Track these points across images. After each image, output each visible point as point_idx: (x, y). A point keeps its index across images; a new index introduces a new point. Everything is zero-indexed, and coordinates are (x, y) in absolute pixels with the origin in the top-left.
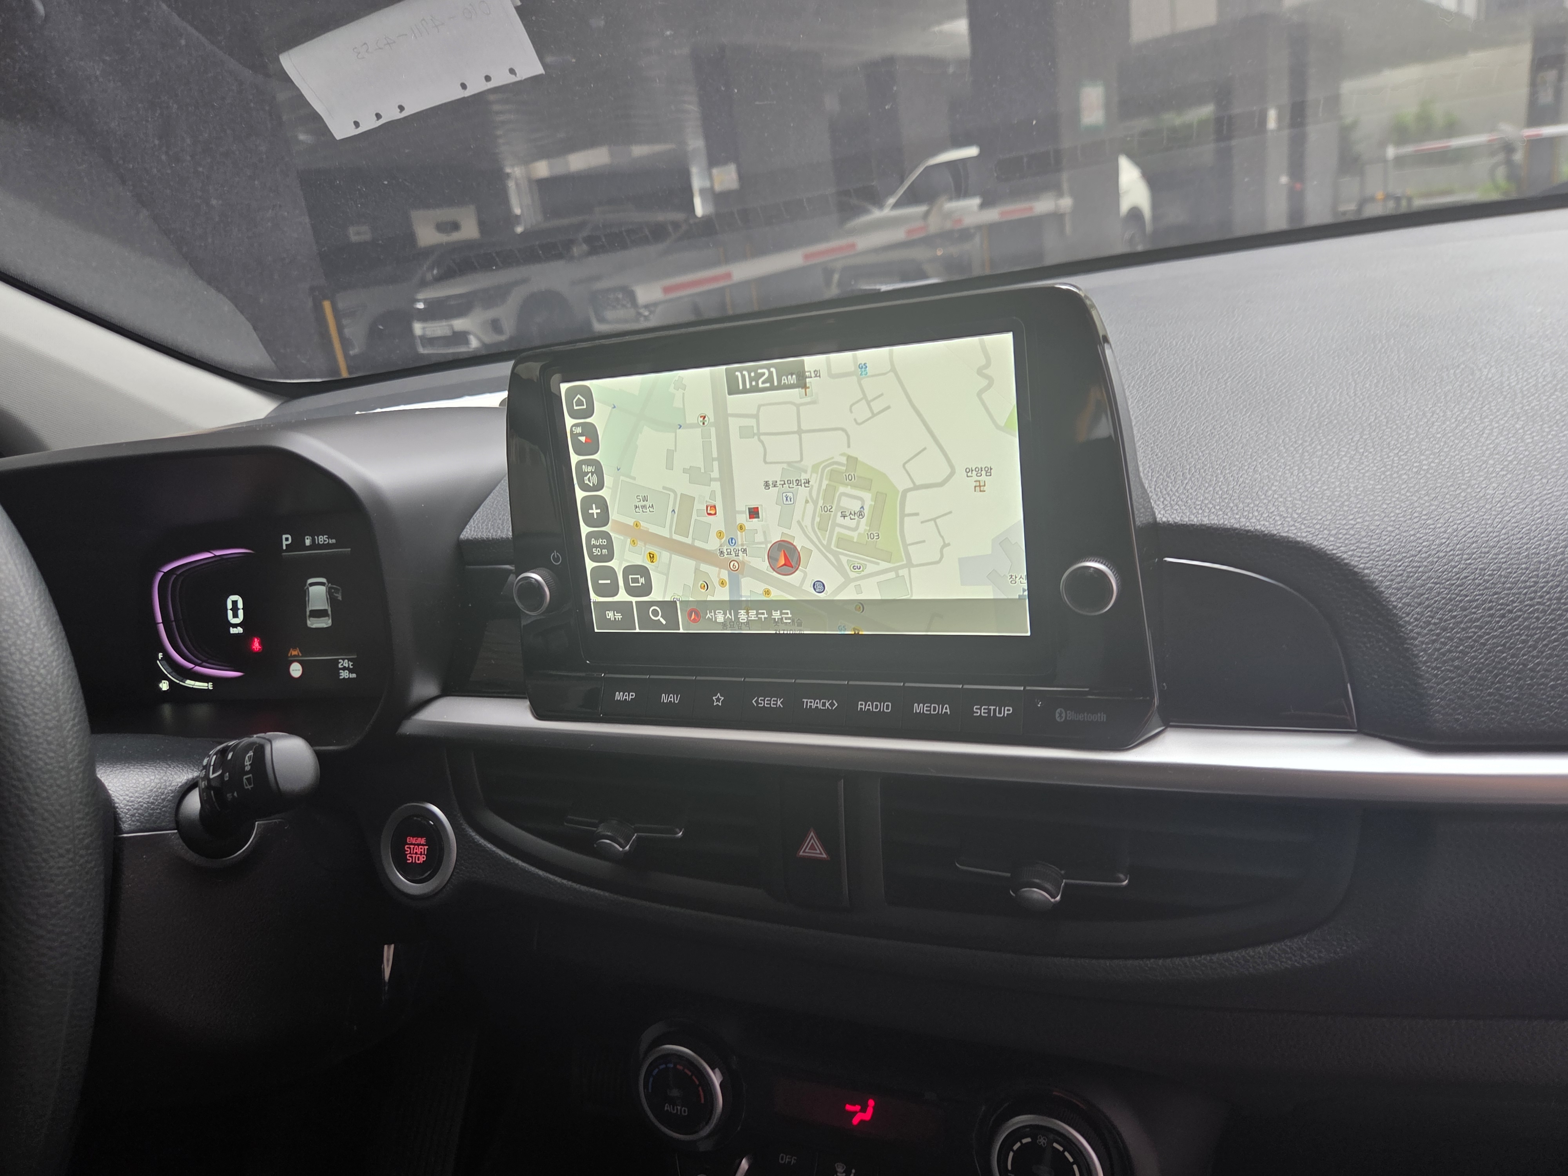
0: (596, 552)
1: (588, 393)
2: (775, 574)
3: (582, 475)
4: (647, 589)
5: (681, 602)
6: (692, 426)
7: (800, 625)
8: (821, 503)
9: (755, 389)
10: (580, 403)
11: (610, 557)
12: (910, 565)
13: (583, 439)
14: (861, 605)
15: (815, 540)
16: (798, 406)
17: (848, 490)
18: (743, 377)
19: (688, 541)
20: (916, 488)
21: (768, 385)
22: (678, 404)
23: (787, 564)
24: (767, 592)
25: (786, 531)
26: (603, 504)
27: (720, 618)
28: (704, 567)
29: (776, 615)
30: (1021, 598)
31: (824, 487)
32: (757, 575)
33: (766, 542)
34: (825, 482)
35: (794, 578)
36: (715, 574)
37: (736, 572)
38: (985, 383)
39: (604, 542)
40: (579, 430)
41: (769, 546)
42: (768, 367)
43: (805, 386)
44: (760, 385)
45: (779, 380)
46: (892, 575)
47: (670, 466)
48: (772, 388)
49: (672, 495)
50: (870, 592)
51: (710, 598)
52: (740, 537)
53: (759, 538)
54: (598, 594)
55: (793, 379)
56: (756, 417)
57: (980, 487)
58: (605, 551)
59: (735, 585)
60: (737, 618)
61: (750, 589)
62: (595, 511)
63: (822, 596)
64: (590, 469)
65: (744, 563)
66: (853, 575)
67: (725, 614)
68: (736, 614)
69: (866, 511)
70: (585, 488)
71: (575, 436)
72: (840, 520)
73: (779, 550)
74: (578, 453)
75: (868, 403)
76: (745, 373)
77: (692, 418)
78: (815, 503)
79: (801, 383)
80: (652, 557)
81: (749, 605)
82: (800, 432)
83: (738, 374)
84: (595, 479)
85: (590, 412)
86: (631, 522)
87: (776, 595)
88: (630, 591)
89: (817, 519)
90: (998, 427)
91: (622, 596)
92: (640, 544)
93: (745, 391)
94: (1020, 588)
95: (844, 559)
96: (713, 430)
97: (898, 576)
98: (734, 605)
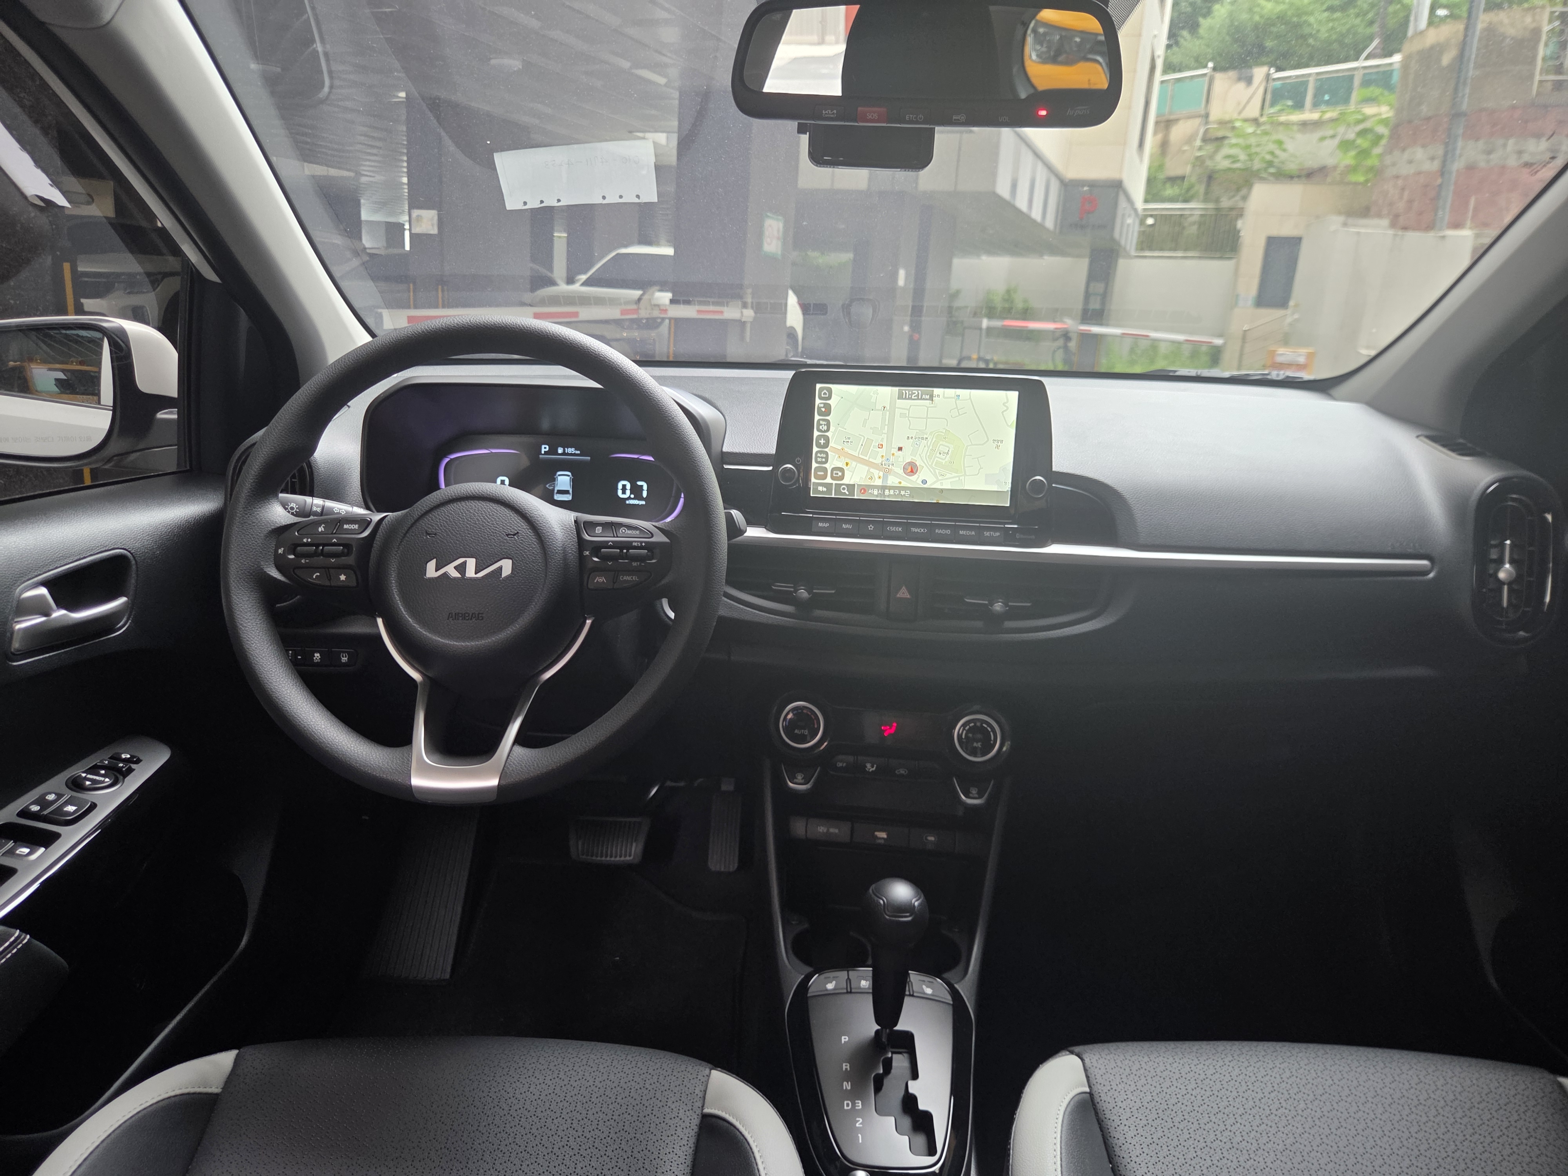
0: (819, 460)
1: (830, 391)
2: (905, 475)
3: (819, 424)
4: (842, 478)
5: (858, 485)
6: (878, 410)
7: (913, 497)
8: (931, 447)
9: (911, 399)
10: (825, 394)
11: (826, 462)
12: (965, 475)
13: (823, 410)
14: (942, 490)
15: (926, 462)
16: (928, 407)
17: (944, 443)
18: (906, 393)
19: (867, 458)
20: (972, 445)
21: (916, 398)
22: (873, 400)
23: (912, 471)
24: (900, 483)
25: (913, 458)
26: (827, 440)
27: (876, 492)
28: (872, 470)
29: (903, 493)
30: (1008, 491)
31: (933, 441)
32: (896, 475)
33: (903, 462)
34: (934, 439)
35: (912, 478)
36: (876, 473)
37: (887, 472)
38: (1005, 408)
39: (825, 456)
40: (822, 405)
41: (905, 463)
42: (918, 391)
43: (932, 400)
44: (913, 398)
45: (922, 396)
46: (958, 479)
47: (864, 425)
48: (918, 399)
49: (863, 438)
50: (947, 485)
51: (872, 484)
52: (892, 459)
53: (901, 459)
54: (815, 478)
55: (928, 397)
56: (909, 410)
57: (998, 447)
58: (824, 460)
59: (885, 478)
60: (884, 493)
61: (892, 481)
62: (822, 442)
63: (925, 486)
64: (824, 423)
65: (891, 470)
66: (940, 478)
67: (878, 491)
68: (884, 491)
69: (950, 452)
70: (819, 430)
71: (819, 408)
72: (938, 455)
73: (909, 465)
74: (819, 415)
75: (958, 410)
76: (907, 392)
77: (879, 406)
78: (929, 448)
79: (931, 398)
80: (847, 464)
81: (890, 488)
82: (927, 418)
83: (904, 392)
84: (825, 428)
85: (829, 398)
86: (840, 448)
87: (904, 484)
88: (833, 478)
89: (928, 454)
90: (1008, 425)
91: (829, 480)
92: (842, 458)
93: (905, 398)
94: (1008, 487)
95: (937, 471)
96: (888, 413)
97: (959, 479)
98: (883, 488)
